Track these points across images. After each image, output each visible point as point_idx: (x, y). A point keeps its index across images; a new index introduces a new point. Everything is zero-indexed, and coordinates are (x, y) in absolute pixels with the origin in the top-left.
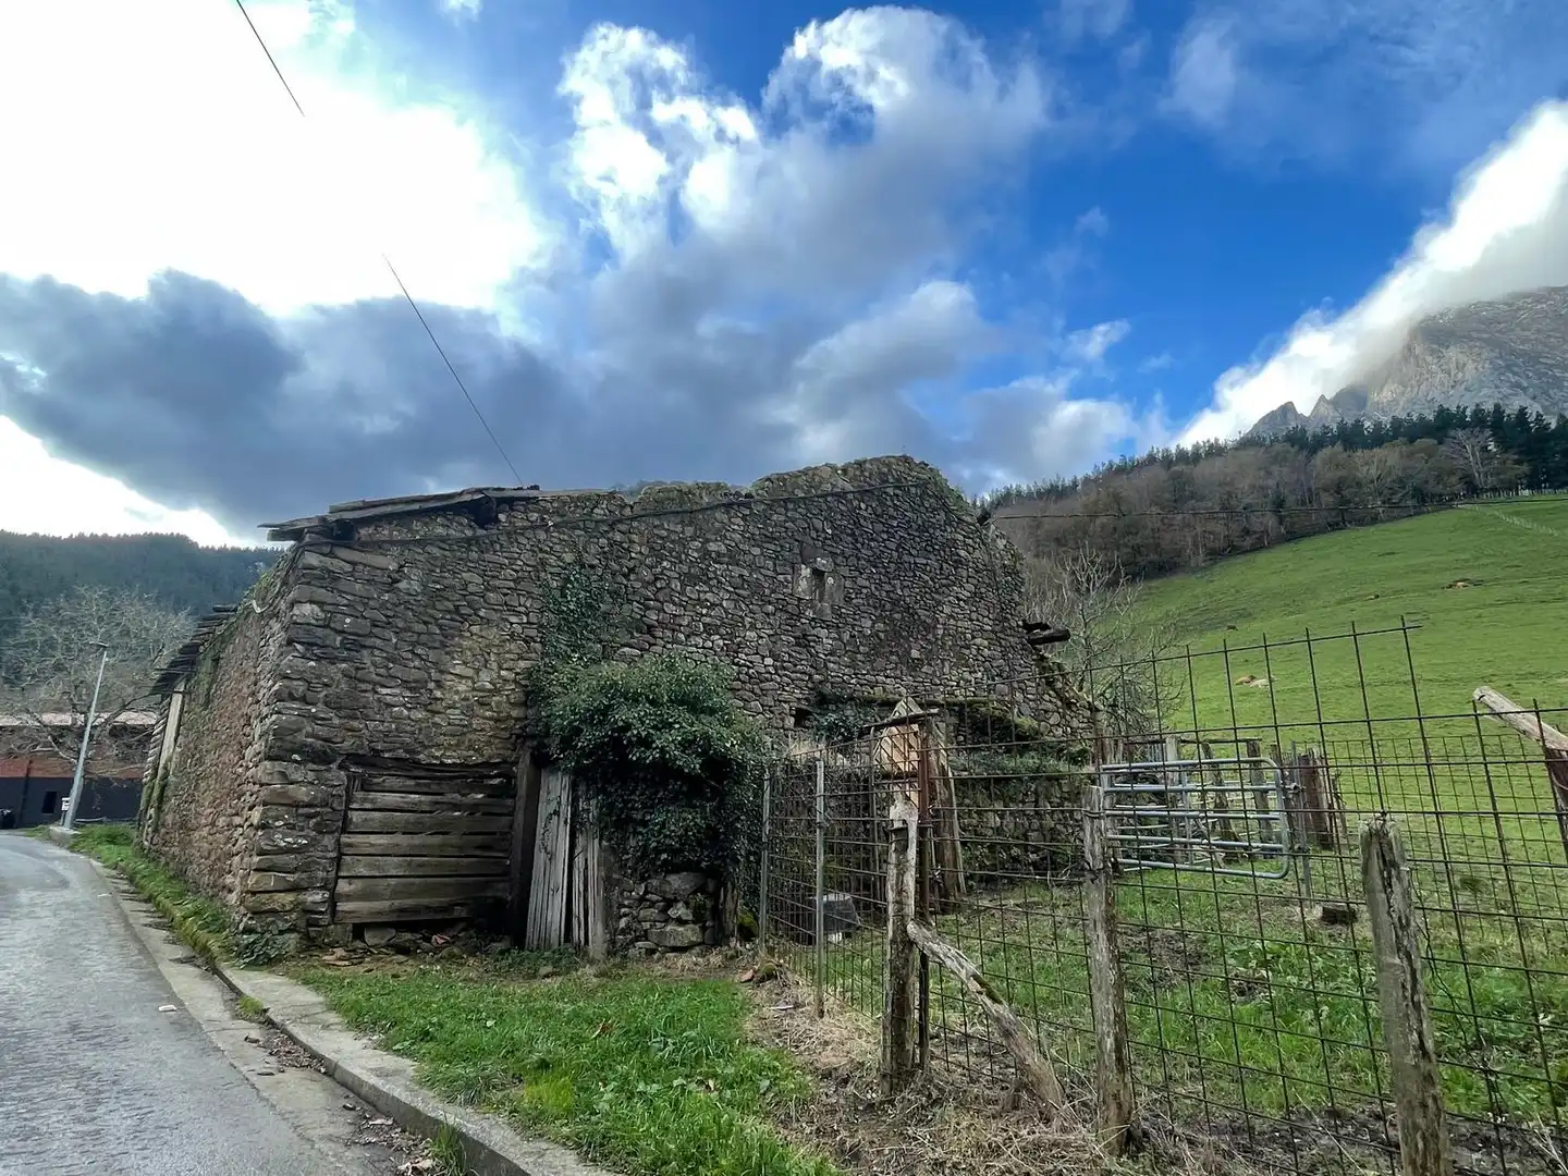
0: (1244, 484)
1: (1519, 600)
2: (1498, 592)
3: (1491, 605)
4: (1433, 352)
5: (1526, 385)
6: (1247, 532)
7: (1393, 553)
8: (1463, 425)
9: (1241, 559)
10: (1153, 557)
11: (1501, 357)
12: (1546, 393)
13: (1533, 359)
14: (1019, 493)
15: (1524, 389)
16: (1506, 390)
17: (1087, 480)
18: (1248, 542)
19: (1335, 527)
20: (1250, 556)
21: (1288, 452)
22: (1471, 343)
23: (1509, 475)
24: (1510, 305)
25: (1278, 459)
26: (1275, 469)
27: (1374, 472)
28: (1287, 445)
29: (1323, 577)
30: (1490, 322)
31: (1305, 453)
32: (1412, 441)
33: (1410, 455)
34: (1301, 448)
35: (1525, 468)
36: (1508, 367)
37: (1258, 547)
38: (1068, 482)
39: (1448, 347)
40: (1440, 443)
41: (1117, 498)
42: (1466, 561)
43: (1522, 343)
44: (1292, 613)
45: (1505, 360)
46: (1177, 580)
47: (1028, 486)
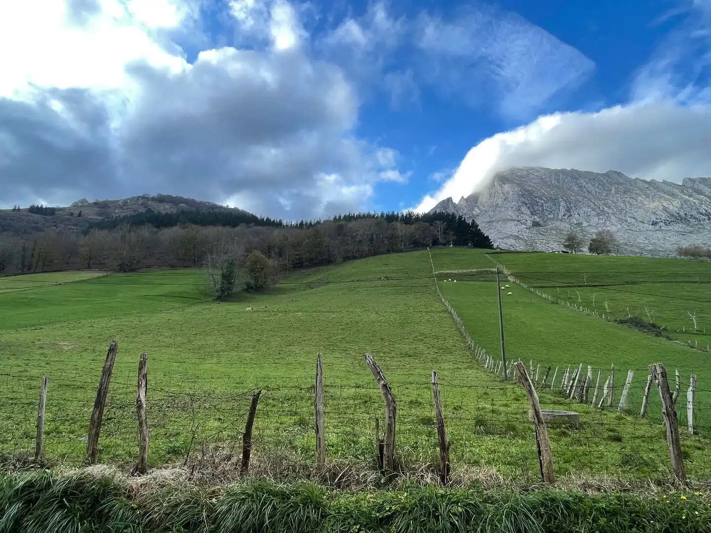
4: (500, 185)
5: (527, 203)
6: (358, 251)
11: (521, 191)
12: (532, 206)
13: (530, 193)
15: (526, 204)
16: (520, 204)
18: (358, 255)
22: (512, 184)
24: (527, 172)
25: (379, 224)
30: (521, 177)
33: (418, 228)
37: (362, 257)
39: (505, 184)
40: (431, 225)
43: (529, 186)
45: (522, 192)
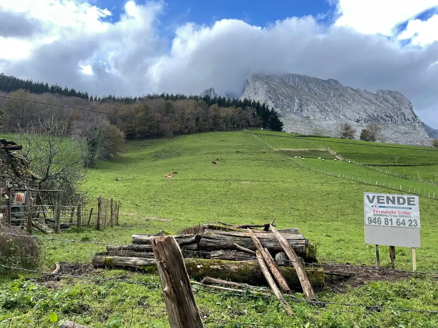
0: (188, 111)
1: (248, 159)
2: (245, 156)
3: (241, 160)
5: (272, 97)
6: (186, 127)
7: (224, 141)
8: (250, 105)
9: (183, 136)
10: (156, 130)
11: (268, 88)
12: (276, 101)
13: (275, 90)
14: (114, 98)
15: (272, 99)
16: (267, 98)
17: (140, 99)
18: (187, 131)
19: (211, 130)
20: (186, 136)
21: (203, 103)
22: (262, 82)
23: (258, 123)
25: (200, 105)
26: (198, 108)
27: (224, 115)
28: (203, 101)
29: (204, 145)
30: (268, 76)
31: (208, 105)
32: (237, 107)
33: (235, 112)
34: (207, 103)
35: (262, 122)
36: (269, 92)
37: (189, 133)
38: (133, 98)
39: (256, 81)
40: (244, 109)
41: (147, 108)
42: (240, 146)
43: (274, 85)
44: (192, 156)
46: (163, 140)
47: (118, 96)
